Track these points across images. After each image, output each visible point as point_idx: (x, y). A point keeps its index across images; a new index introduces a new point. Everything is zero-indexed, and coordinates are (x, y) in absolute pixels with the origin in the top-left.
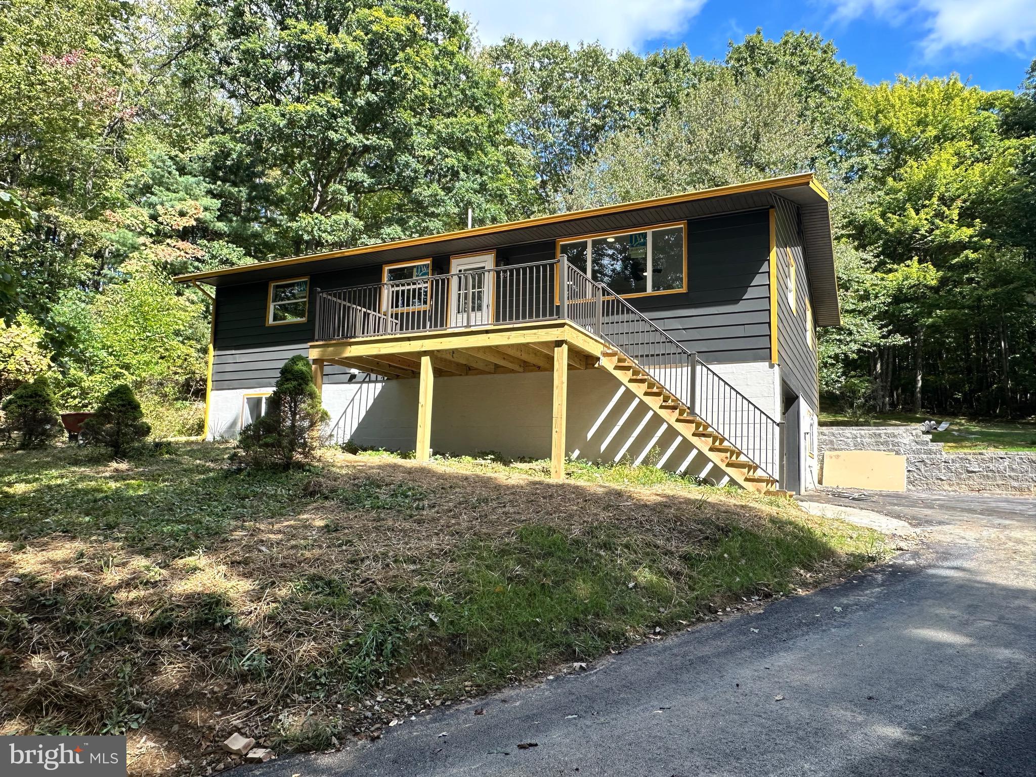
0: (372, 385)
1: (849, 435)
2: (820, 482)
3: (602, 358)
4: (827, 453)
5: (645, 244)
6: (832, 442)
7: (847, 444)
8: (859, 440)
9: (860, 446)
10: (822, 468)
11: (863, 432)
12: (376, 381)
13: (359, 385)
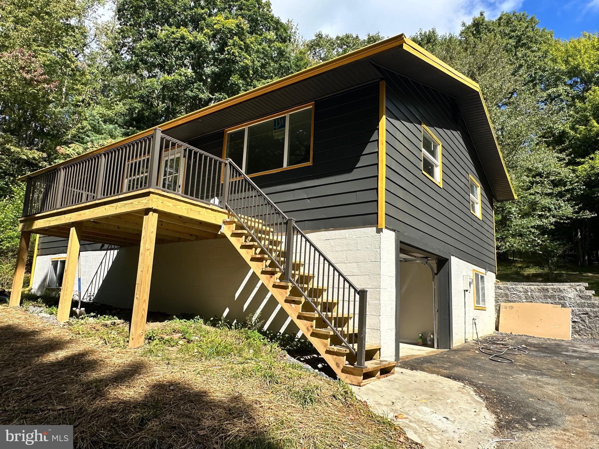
0: (112, 251)
1: (521, 289)
2: (497, 329)
3: (223, 226)
4: (503, 304)
5: (284, 126)
6: (506, 295)
7: (520, 297)
8: (529, 294)
9: (531, 299)
10: (498, 317)
11: (532, 287)
12: (114, 249)
13: (105, 252)
